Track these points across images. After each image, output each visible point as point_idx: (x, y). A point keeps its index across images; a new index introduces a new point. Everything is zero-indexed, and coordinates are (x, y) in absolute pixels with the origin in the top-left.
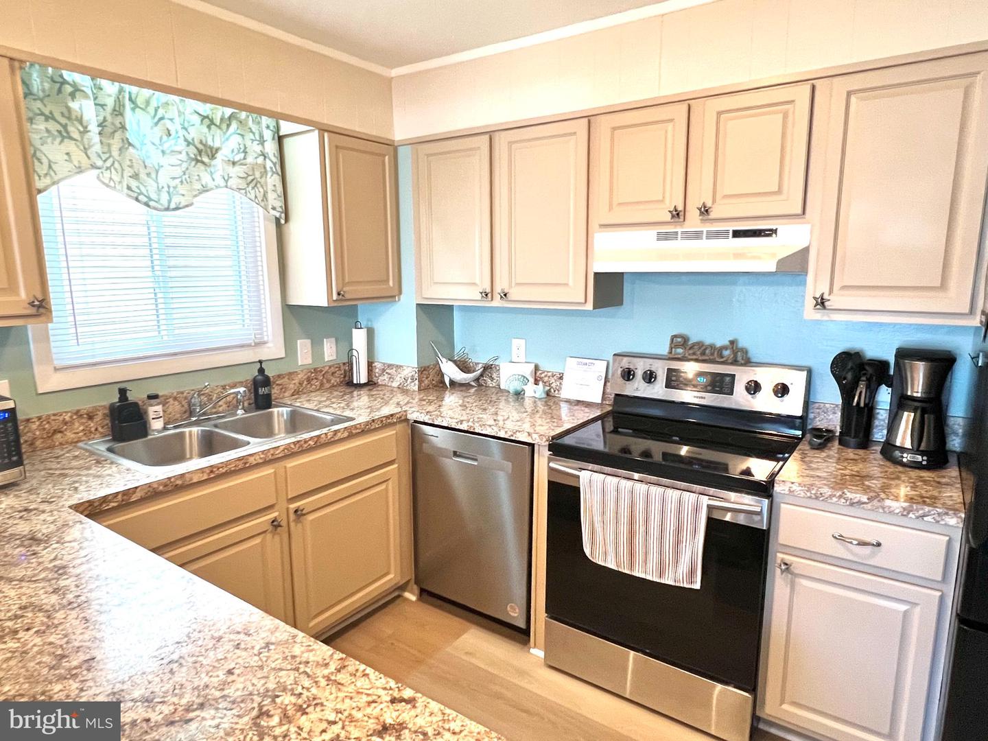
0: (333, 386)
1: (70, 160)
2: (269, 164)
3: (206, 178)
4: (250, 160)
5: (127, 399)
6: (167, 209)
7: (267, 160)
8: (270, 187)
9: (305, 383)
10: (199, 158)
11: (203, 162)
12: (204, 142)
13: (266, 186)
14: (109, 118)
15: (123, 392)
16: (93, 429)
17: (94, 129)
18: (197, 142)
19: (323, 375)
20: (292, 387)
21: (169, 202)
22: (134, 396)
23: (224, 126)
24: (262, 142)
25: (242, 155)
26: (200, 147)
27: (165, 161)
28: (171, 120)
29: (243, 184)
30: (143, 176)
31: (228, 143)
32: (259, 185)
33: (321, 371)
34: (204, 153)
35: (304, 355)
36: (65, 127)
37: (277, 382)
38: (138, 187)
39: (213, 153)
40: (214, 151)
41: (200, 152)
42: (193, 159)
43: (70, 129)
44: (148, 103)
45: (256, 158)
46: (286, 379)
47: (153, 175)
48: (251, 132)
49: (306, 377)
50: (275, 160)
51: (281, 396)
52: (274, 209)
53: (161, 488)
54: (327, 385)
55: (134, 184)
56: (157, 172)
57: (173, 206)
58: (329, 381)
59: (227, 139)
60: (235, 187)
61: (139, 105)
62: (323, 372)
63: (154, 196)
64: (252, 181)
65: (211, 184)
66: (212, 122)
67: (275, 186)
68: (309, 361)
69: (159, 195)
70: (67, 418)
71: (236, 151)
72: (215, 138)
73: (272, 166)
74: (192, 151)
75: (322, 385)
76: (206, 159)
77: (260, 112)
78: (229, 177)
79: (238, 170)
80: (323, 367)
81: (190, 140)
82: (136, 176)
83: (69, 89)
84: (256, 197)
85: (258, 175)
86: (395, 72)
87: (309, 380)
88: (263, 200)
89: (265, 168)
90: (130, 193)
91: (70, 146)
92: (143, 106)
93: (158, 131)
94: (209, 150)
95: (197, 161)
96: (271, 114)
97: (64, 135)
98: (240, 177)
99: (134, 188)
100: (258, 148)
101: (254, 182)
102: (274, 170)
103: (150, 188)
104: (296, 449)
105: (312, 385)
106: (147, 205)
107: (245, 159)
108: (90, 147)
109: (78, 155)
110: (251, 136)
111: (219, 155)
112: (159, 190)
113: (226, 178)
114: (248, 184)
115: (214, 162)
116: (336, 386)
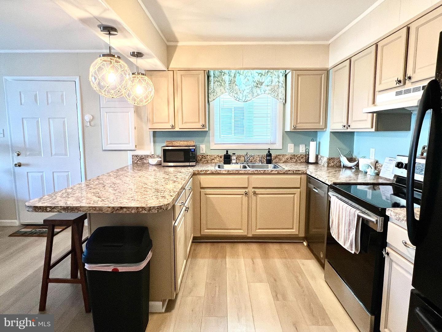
0: (302, 162)
1: (221, 92)
2: (280, 84)
3: (259, 92)
4: (273, 84)
5: (228, 153)
6: (244, 102)
7: (280, 83)
8: (280, 92)
9: (289, 159)
10: (257, 86)
11: (258, 87)
12: (259, 81)
13: (279, 92)
14: (233, 79)
15: (227, 151)
16: (221, 161)
17: (227, 83)
18: (257, 82)
19: (297, 158)
20: (284, 160)
21: (245, 100)
22: (230, 153)
23: (266, 75)
24: (279, 77)
25: (271, 83)
26: (258, 82)
27: (246, 88)
28: (249, 76)
29: (270, 92)
30: (239, 93)
31: (266, 80)
32: (276, 92)
33: (297, 156)
34: (259, 84)
35: (291, 149)
36: (221, 83)
37: (278, 157)
38: (237, 96)
39: (262, 84)
40: (262, 83)
41: (257, 84)
42: (255, 86)
43: (222, 83)
44: (243, 73)
45: (276, 83)
46: (281, 157)
47: (242, 93)
48: (275, 75)
49: (290, 157)
50: (282, 83)
51: (279, 162)
52: (281, 99)
53: (214, 172)
54: (299, 162)
55: (236, 96)
56: (243, 91)
57: (245, 101)
58: (300, 160)
59: (267, 78)
60: (267, 93)
61: (241, 74)
62: (298, 157)
63: (241, 98)
64: (273, 90)
65: (260, 93)
66: (262, 74)
67: (282, 91)
68: (293, 152)
69: (242, 98)
70: (216, 156)
71: (269, 82)
72: (262, 79)
73: (282, 85)
74: (255, 84)
75: (296, 161)
76: (259, 86)
77: (278, 69)
78: (266, 90)
79: (269, 88)
80: (298, 155)
81: (255, 81)
82: (237, 93)
83: (223, 73)
84: (274, 96)
85: (276, 88)
86: (330, 42)
87: (291, 158)
88: (277, 96)
89: (279, 86)
90: (234, 98)
91: (222, 88)
92: (242, 74)
93: (246, 80)
94: (260, 83)
95: (257, 87)
96: (282, 69)
97: (221, 85)
98: (269, 90)
99: (236, 97)
100: (277, 80)
101: (274, 91)
102: (282, 86)
103: (240, 96)
104: (256, 172)
105: (292, 160)
106: (238, 101)
107: (271, 84)
108: (226, 87)
109: (223, 90)
110: (275, 76)
111: (264, 84)
112: (243, 96)
113: (265, 91)
114: (272, 92)
115: (262, 86)
116: (303, 162)
